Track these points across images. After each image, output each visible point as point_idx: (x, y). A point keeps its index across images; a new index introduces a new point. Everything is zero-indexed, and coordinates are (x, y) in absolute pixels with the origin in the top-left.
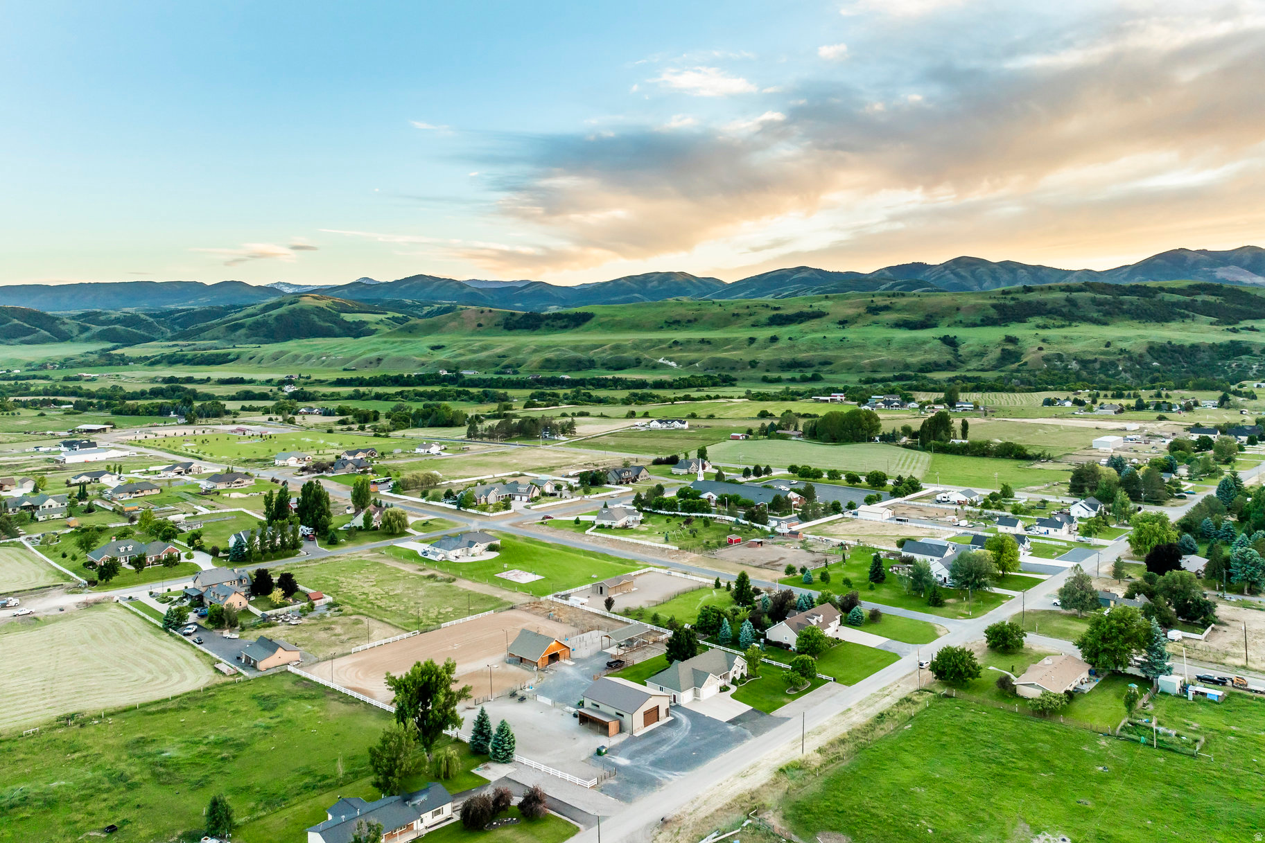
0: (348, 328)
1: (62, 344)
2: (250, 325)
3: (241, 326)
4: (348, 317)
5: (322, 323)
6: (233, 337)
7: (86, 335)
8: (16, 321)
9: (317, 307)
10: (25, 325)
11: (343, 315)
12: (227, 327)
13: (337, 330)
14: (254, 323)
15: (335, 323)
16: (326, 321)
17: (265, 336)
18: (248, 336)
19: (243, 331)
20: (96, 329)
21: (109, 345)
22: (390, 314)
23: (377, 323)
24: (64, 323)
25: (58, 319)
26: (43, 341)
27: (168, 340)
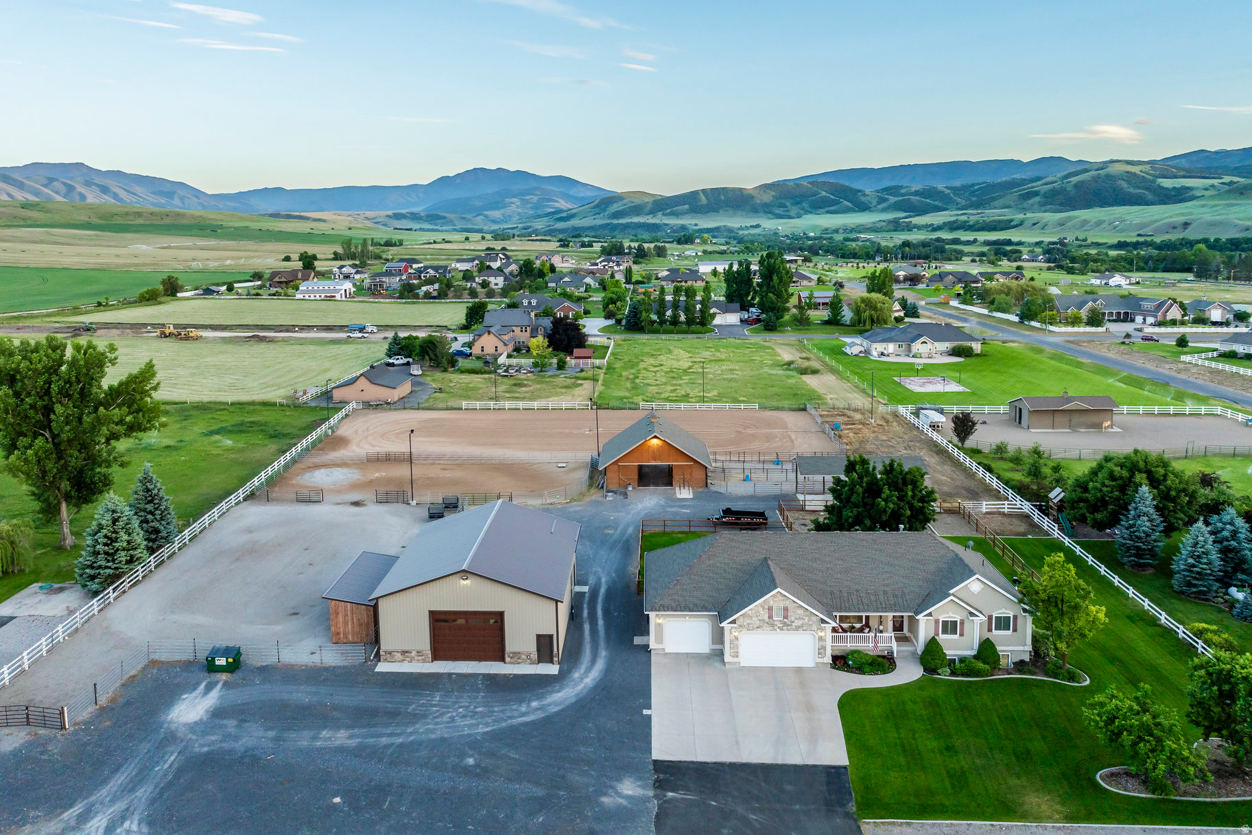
0: (1166, 195)
1: (861, 214)
2: (1045, 193)
3: (1036, 194)
4: (1167, 183)
5: (1132, 190)
6: (1025, 205)
7: (884, 205)
8: (824, 193)
9: (1128, 172)
10: (832, 197)
11: (1160, 180)
12: (1020, 195)
13: (1150, 197)
14: (1050, 190)
15: (1147, 189)
16: (1138, 188)
17: (1061, 204)
18: (1041, 205)
19: (1037, 199)
20: (893, 199)
21: (903, 214)
22: (1227, 179)
23: (1206, 189)
24: (865, 195)
25: (860, 191)
26: (846, 211)
27: (959, 209)
